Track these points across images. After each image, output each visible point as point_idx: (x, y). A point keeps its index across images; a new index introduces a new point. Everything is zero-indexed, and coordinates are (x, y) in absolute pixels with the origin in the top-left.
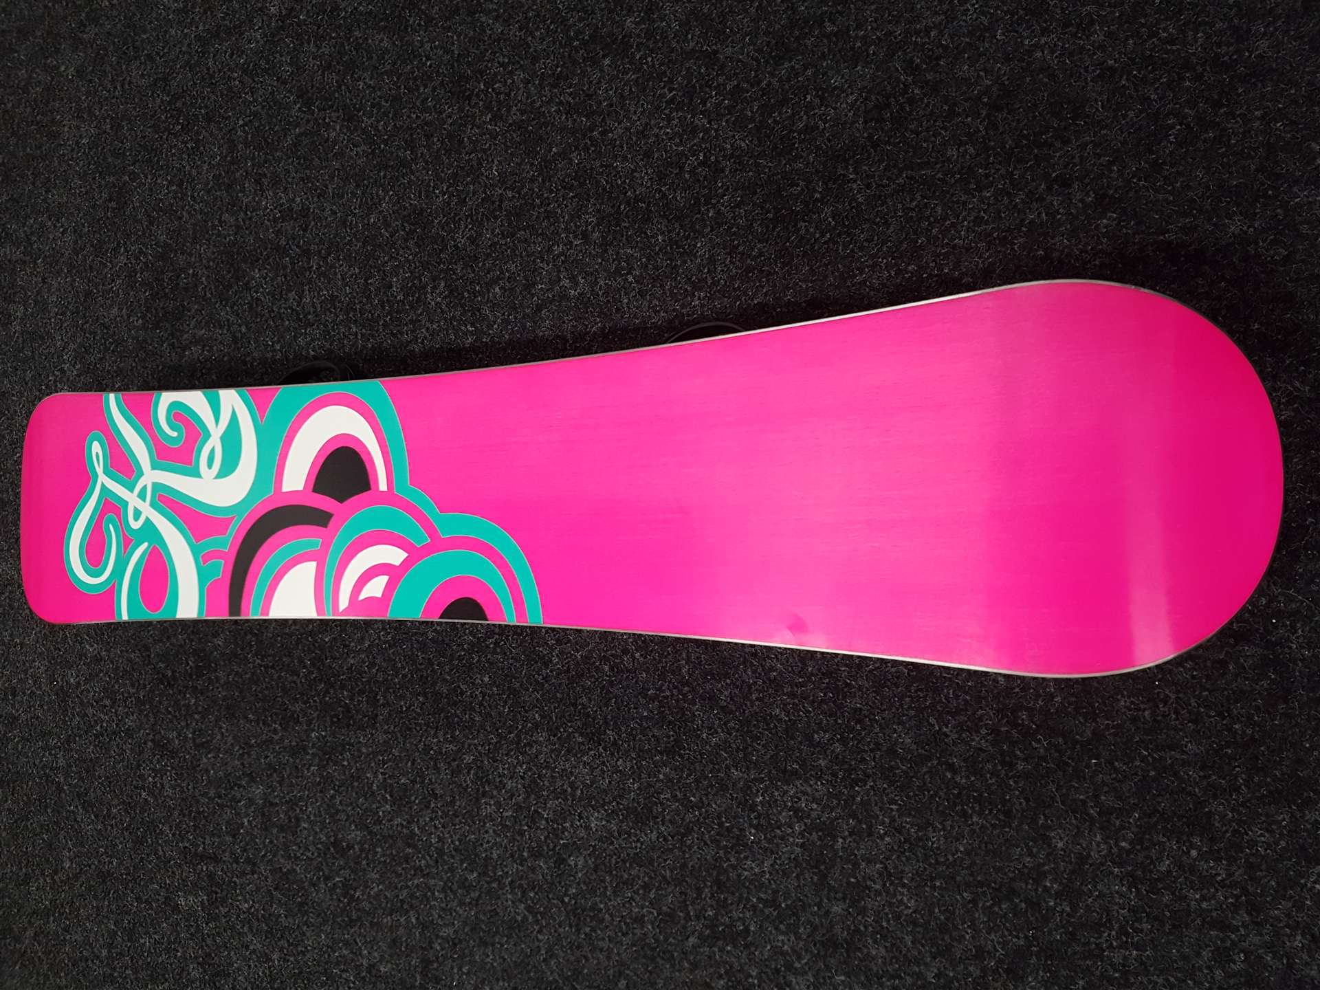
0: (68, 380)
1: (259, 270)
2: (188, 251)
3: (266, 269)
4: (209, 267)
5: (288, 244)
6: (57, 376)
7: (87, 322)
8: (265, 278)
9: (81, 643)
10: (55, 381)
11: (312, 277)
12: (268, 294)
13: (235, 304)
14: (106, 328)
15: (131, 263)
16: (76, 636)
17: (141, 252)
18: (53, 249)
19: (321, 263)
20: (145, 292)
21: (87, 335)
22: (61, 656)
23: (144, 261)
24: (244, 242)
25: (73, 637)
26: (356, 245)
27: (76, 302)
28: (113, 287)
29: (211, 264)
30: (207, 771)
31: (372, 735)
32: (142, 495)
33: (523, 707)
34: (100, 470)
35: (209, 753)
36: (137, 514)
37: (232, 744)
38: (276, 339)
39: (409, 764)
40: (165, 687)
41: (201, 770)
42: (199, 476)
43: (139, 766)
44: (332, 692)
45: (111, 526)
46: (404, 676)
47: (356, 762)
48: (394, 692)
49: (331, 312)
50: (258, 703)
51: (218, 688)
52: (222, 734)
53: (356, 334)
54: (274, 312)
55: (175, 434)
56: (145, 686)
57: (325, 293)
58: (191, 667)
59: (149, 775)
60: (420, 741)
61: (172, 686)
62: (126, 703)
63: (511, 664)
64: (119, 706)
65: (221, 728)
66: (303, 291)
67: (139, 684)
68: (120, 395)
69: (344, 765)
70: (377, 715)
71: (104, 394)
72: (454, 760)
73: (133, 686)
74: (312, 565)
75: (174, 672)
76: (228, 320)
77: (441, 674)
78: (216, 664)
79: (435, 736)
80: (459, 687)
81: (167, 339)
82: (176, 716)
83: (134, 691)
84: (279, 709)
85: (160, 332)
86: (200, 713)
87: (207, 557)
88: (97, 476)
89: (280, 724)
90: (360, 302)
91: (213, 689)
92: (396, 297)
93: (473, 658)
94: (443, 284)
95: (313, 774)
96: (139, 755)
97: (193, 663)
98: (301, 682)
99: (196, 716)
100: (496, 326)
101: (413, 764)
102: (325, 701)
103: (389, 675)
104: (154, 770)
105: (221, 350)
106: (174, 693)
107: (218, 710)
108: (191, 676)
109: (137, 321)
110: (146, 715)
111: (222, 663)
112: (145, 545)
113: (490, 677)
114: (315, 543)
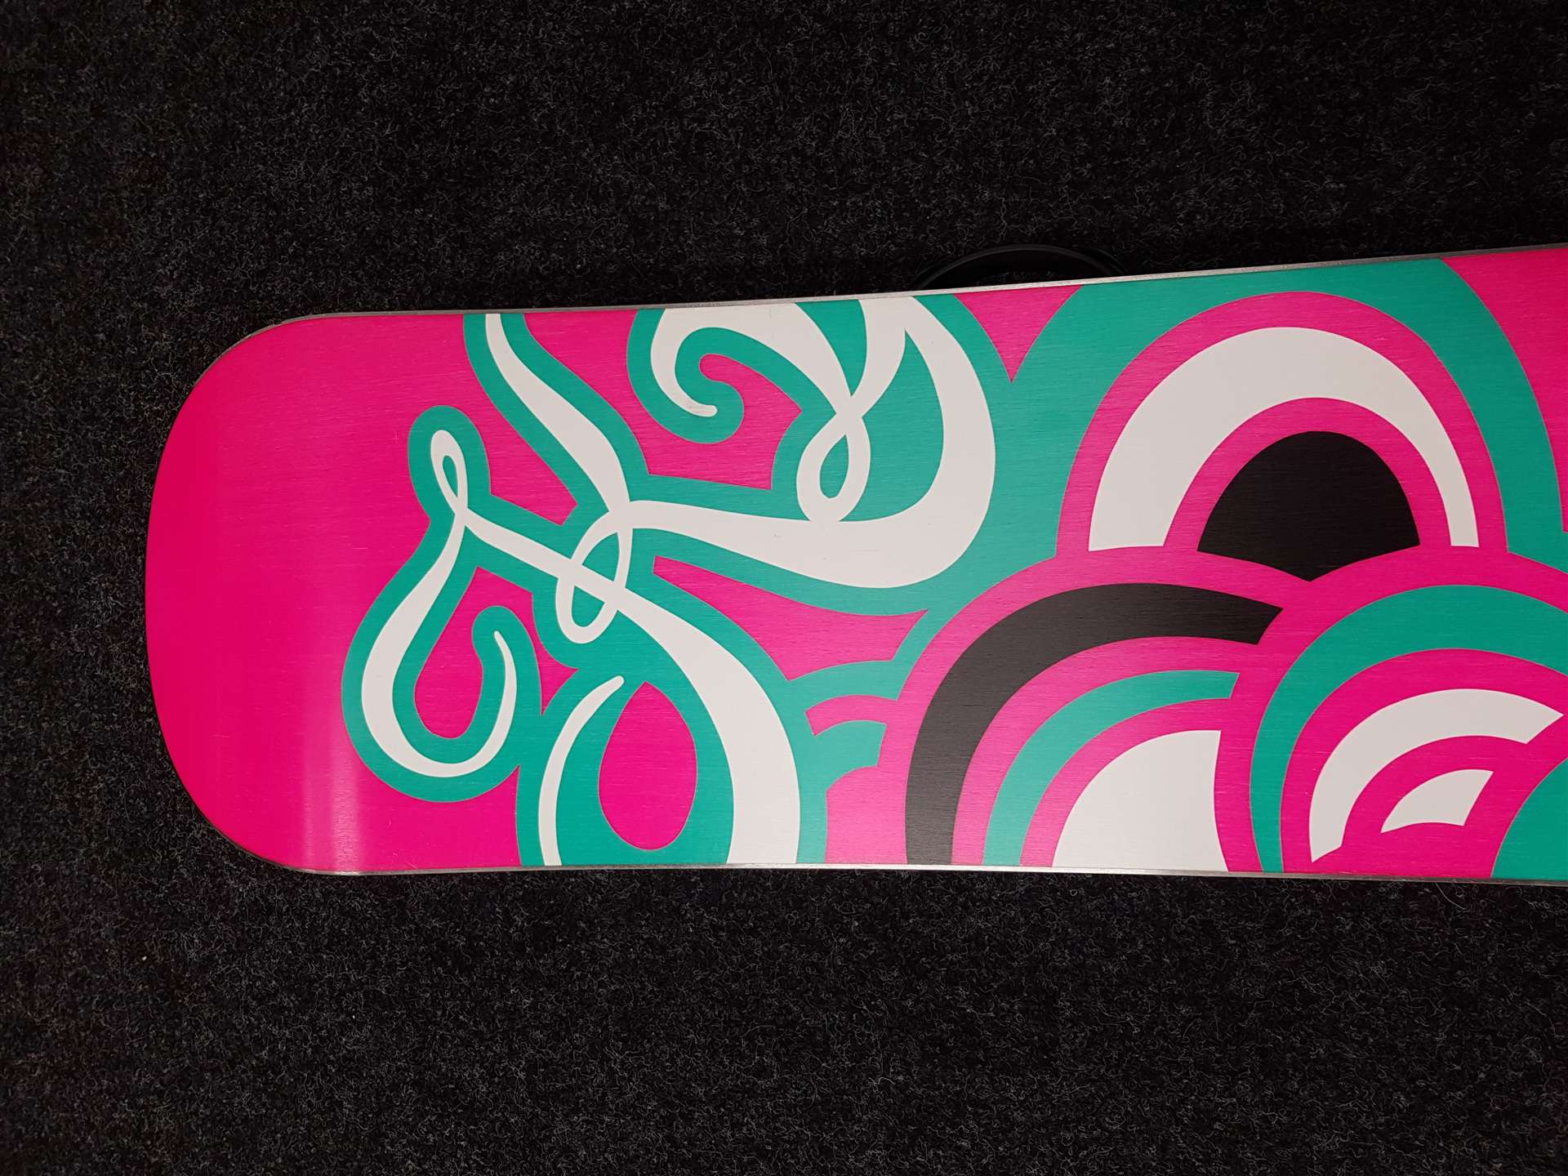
0: (171, 319)
1: (707, 73)
2: (502, 36)
3: (726, 68)
4: (562, 68)
5: (788, 13)
6: (138, 312)
7: (222, 195)
8: (726, 88)
9: (213, 876)
10: (135, 323)
11: (862, 84)
12: (732, 123)
13: (636, 148)
14: (274, 207)
15: (342, 67)
16: (201, 860)
17: (369, 41)
18: (123, 43)
19: (889, 52)
20: (382, 126)
21: (223, 223)
22: (161, 902)
23: (378, 59)
24: (661, 10)
25: (193, 862)
26: (989, 11)
27: (190, 153)
28: (291, 119)
29: (568, 62)
30: (567, 1150)
31: (1043, 1084)
32: (603, 560)
33: (1493, 1033)
34: (458, 502)
35: (576, 1111)
36: (586, 608)
37: (639, 1096)
38: (756, 222)
39: (1153, 1149)
40: (449, 971)
41: (551, 1150)
42: (795, 512)
43: (377, 1137)
44: (922, 987)
45: (497, 634)
46: (1136, 959)
47: (996, 1142)
48: (1104, 993)
49: (917, 159)
50: (712, 1008)
51: (595, 974)
52: (611, 1073)
53: (992, 205)
54: (750, 162)
55: (710, 411)
56: (392, 967)
57: (897, 116)
58: (520, 929)
59: (407, 1156)
60: (1183, 1101)
61: (467, 970)
62: (339, 1002)
63: (1453, 937)
64: (321, 1010)
65: (606, 1059)
66: (837, 115)
67: (378, 964)
68: (519, 316)
69: (960, 1148)
70: (1055, 1042)
71: (469, 317)
72: (1284, 1144)
73: (359, 967)
74: (1207, 742)
75: (471, 939)
76: (617, 184)
77: (1243, 955)
78: (590, 922)
79: (1228, 1091)
80: (1298, 985)
81: (446, 227)
82: (478, 1034)
83: (364, 978)
84: (774, 1022)
85: (424, 214)
86: (546, 1026)
87: (823, 716)
88: (449, 515)
89: (776, 1054)
90: (1004, 135)
91: (582, 978)
92: (1110, 120)
93: (1338, 922)
94: (1249, 89)
95: (871, 1164)
96: (378, 1114)
97: (529, 920)
98: (832, 965)
99: (538, 1035)
100: (1410, 179)
101: (1163, 1149)
102: (903, 1008)
103: (1087, 956)
104: (418, 1145)
105: (598, 251)
106: (473, 984)
107: (596, 1024)
108: (520, 948)
109: (360, 190)
110: (399, 1030)
111: (609, 921)
112: (617, 682)
113: (1389, 965)
114: (1218, 684)
